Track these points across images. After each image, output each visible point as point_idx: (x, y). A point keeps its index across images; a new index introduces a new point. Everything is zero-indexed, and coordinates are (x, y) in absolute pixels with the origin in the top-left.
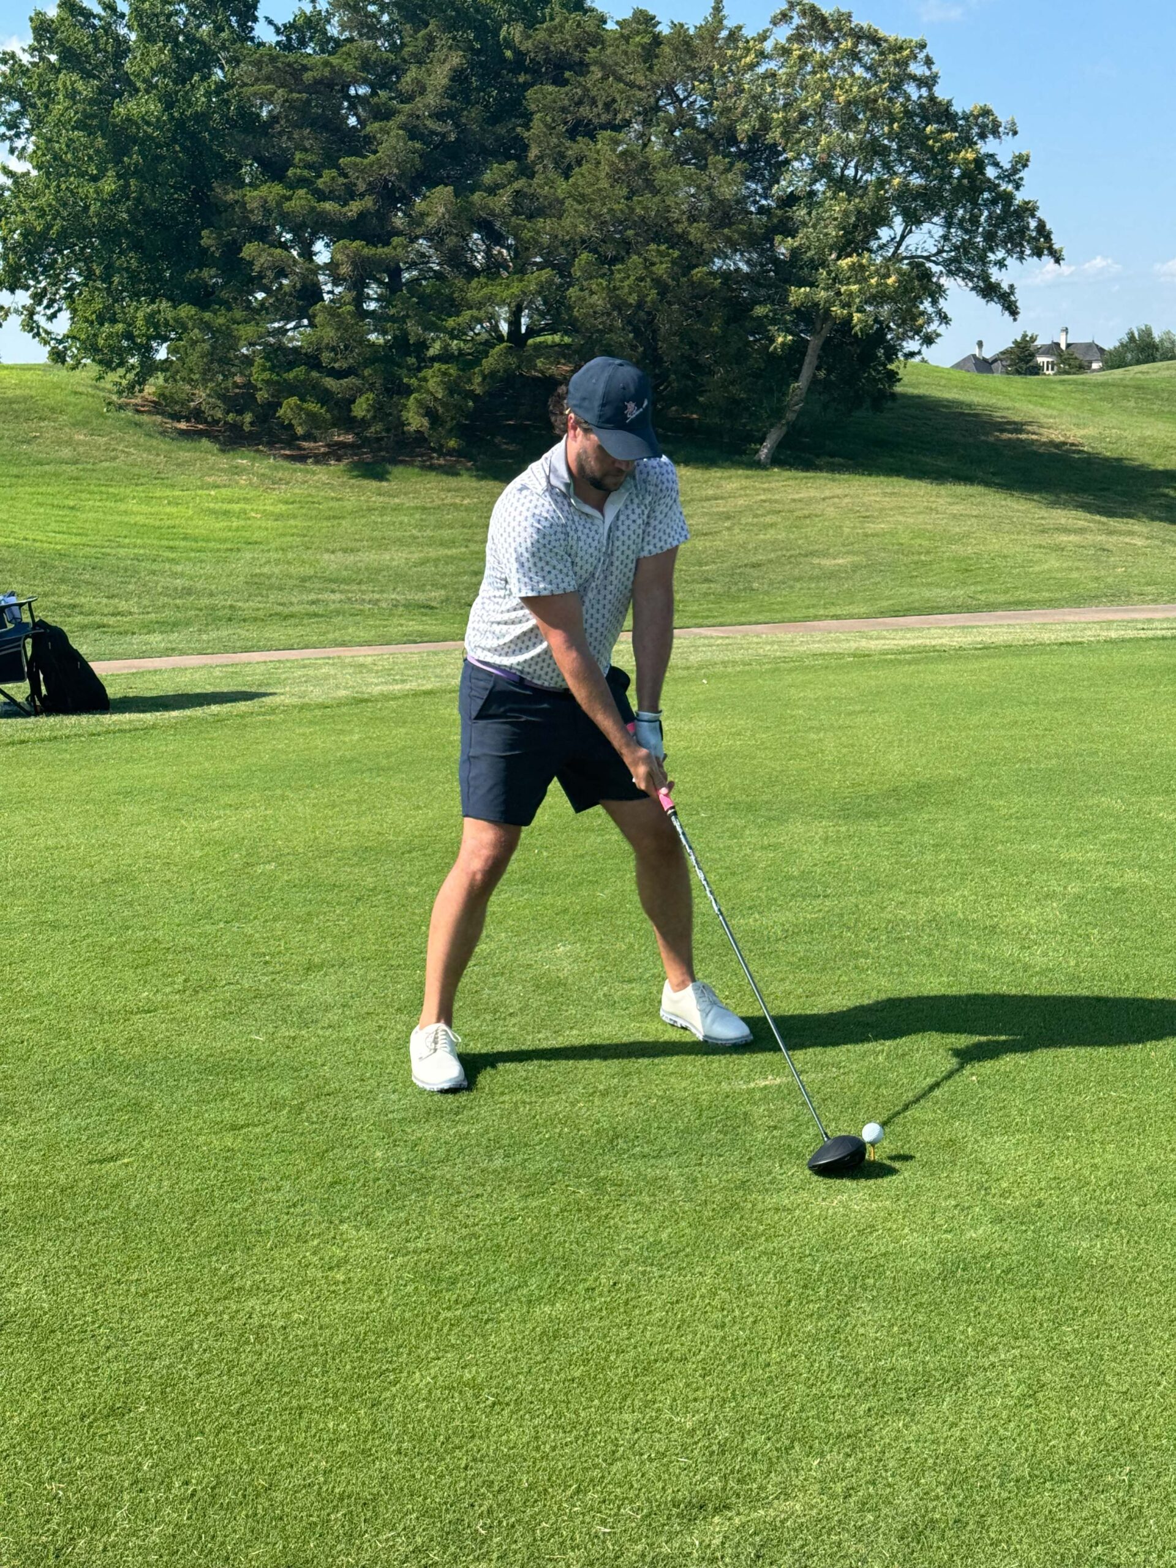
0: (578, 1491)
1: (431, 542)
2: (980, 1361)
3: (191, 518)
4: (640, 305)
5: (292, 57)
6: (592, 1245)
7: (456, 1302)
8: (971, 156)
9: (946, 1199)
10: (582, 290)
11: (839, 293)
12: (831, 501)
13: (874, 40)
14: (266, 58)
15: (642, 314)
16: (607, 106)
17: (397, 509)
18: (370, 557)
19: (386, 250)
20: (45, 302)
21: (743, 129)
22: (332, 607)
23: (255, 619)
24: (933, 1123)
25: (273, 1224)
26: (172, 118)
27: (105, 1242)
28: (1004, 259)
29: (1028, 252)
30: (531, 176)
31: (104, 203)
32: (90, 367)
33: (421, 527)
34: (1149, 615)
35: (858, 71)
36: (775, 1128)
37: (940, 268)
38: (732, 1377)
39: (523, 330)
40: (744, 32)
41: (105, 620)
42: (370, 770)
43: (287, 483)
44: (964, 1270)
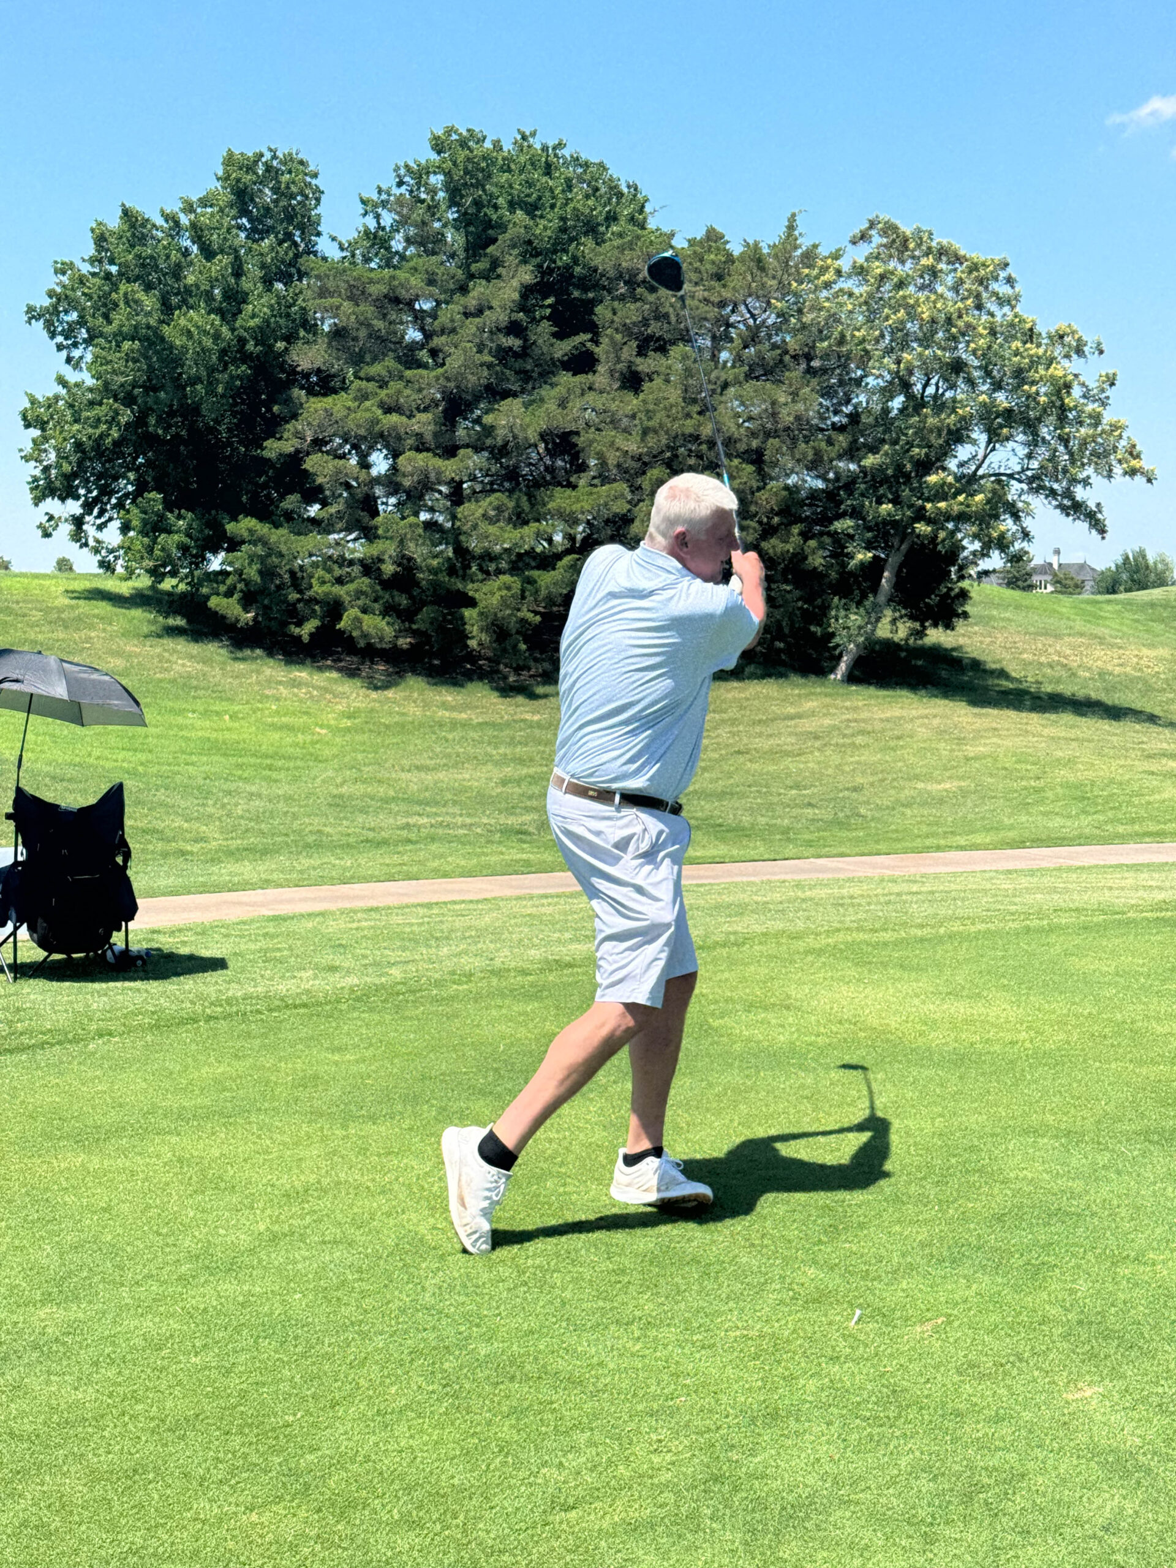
1: (509, 760)
3: (255, 734)
5: (357, 271)
8: (1060, 373)
11: (923, 510)
12: (919, 722)
13: (958, 259)
14: (330, 271)
18: (447, 777)
19: (453, 461)
20: (96, 511)
22: (424, 832)
23: (349, 846)
28: (1089, 477)
29: (1118, 470)
33: (495, 743)
35: (941, 288)
37: (1022, 486)
40: (820, 249)
41: (189, 848)
43: (349, 697)
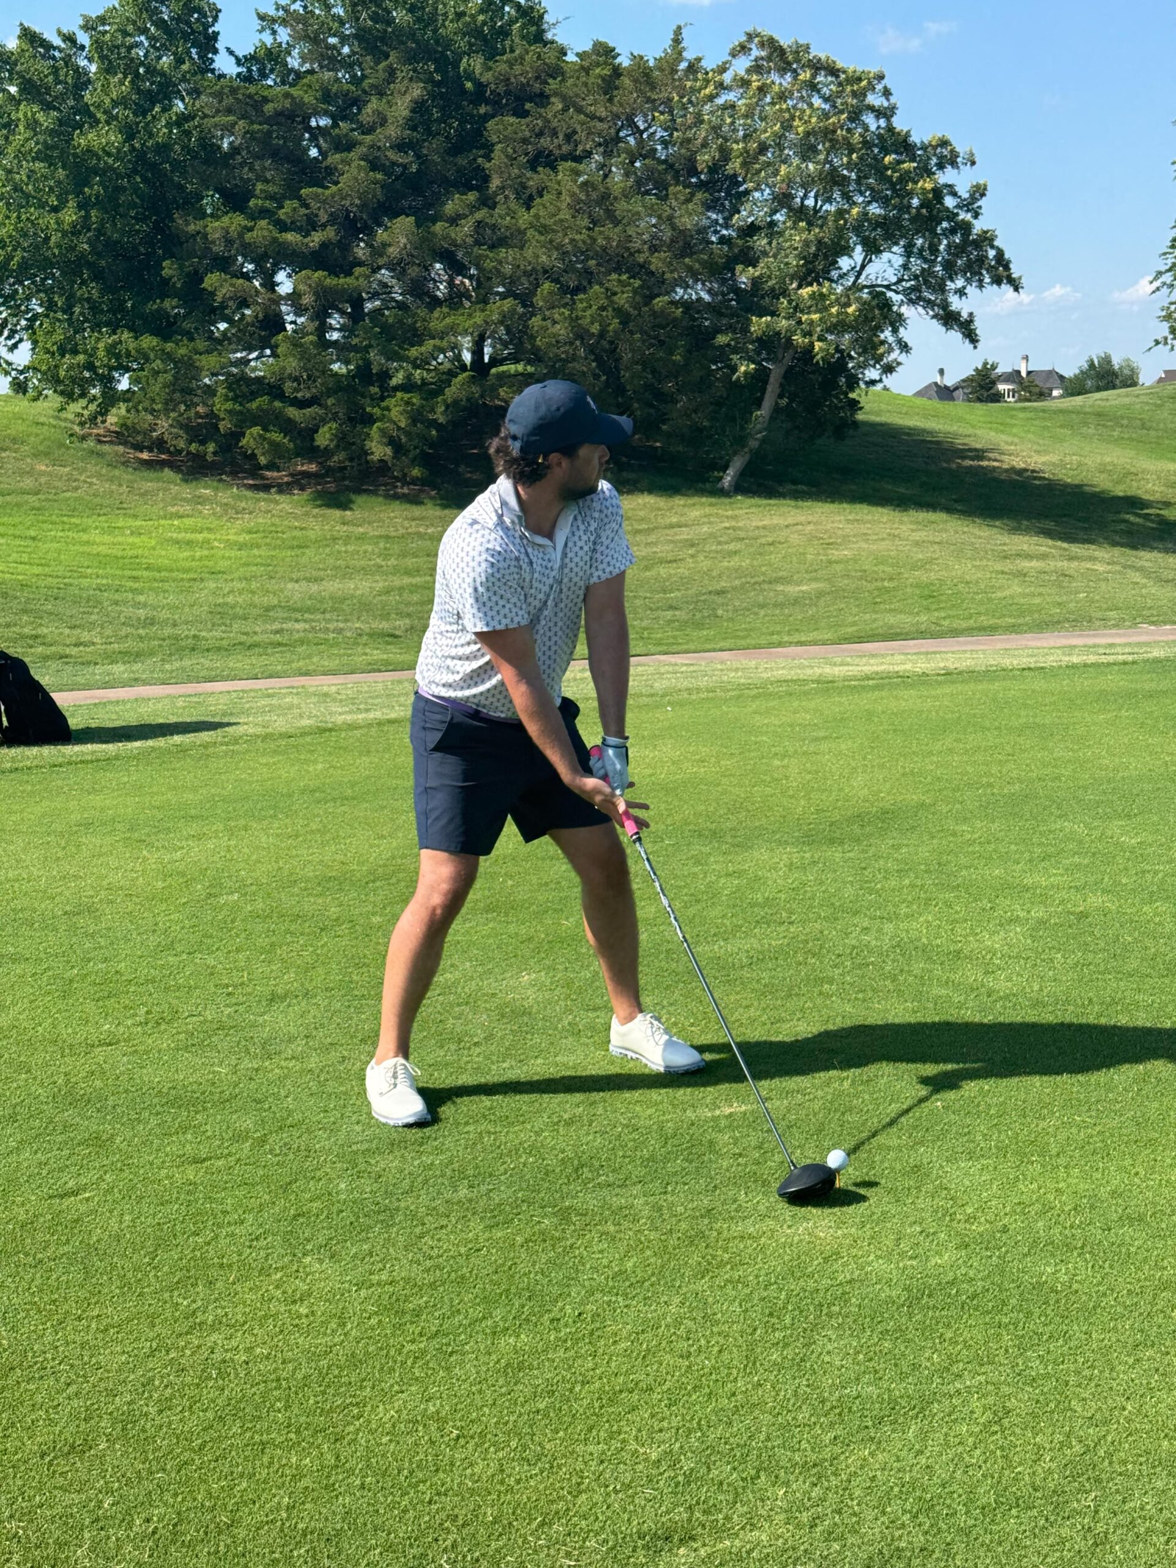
0: (542, 1524)
1: (396, 571)
2: (945, 1389)
3: (154, 549)
4: (602, 334)
5: (252, 89)
6: (557, 1275)
7: (421, 1334)
8: (929, 186)
9: (911, 1226)
10: (544, 319)
11: (800, 322)
12: (795, 528)
13: (833, 71)
14: (225, 89)
15: (604, 343)
16: (568, 137)
17: (361, 538)
18: (333, 586)
19: (348, 280)
20: (6, 333)
21: (704, 159)
22: (296, 636)
23: (219, 649)
24: (899, 1148)
25: (235, 1256)
26: (133, 149)
27: (64, 1278)
28: (964, 288)
29: (987, 280)
30: (493, 207)
31: (65, 234)
32: (52, 400)
33: (385, 555)
34: (1110, 641)
35: (817, 102)
36: (740, 1155)
37: (900, 297)
38: (698, 1407)
39: (486, 359)
40: (703, 63)
41: (68, 651)
42: (334, 800)
43: (250, 513)
44: (929, 1296)
